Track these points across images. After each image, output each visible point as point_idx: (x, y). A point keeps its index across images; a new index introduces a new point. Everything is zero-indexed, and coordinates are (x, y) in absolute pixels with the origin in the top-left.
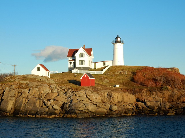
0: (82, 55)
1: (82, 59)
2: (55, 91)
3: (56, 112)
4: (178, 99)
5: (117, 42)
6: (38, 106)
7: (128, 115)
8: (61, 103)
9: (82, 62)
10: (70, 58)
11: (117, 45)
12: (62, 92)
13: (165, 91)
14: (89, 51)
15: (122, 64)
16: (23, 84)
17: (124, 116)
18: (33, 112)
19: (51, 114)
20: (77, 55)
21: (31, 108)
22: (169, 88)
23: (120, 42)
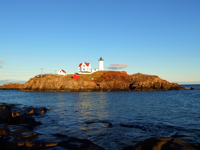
0: (84, 66)
1: (84, 68)
2: (60, 80)
3: (58, 89)
4: (118, 85)
5: (100, 60)
6: (51, 87)
7: (89, 91)
8: (61, 86)
9: (84, 69)
10: (80, 67)
11: (100, 61)
12: (63, 81)
13: (111, 81)
14: (87, 65)
15: (103, 70)
16: (49, 78)
17: (87, 91)
18: (49, 89)
19: (55, 90)
20: (82, 66)
21: (49, 88)
22: (114, 80)
23: (102, 60)
